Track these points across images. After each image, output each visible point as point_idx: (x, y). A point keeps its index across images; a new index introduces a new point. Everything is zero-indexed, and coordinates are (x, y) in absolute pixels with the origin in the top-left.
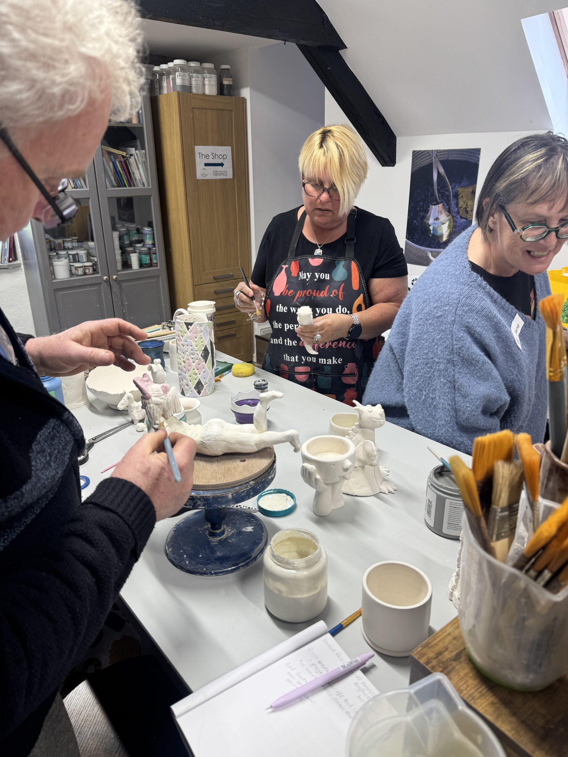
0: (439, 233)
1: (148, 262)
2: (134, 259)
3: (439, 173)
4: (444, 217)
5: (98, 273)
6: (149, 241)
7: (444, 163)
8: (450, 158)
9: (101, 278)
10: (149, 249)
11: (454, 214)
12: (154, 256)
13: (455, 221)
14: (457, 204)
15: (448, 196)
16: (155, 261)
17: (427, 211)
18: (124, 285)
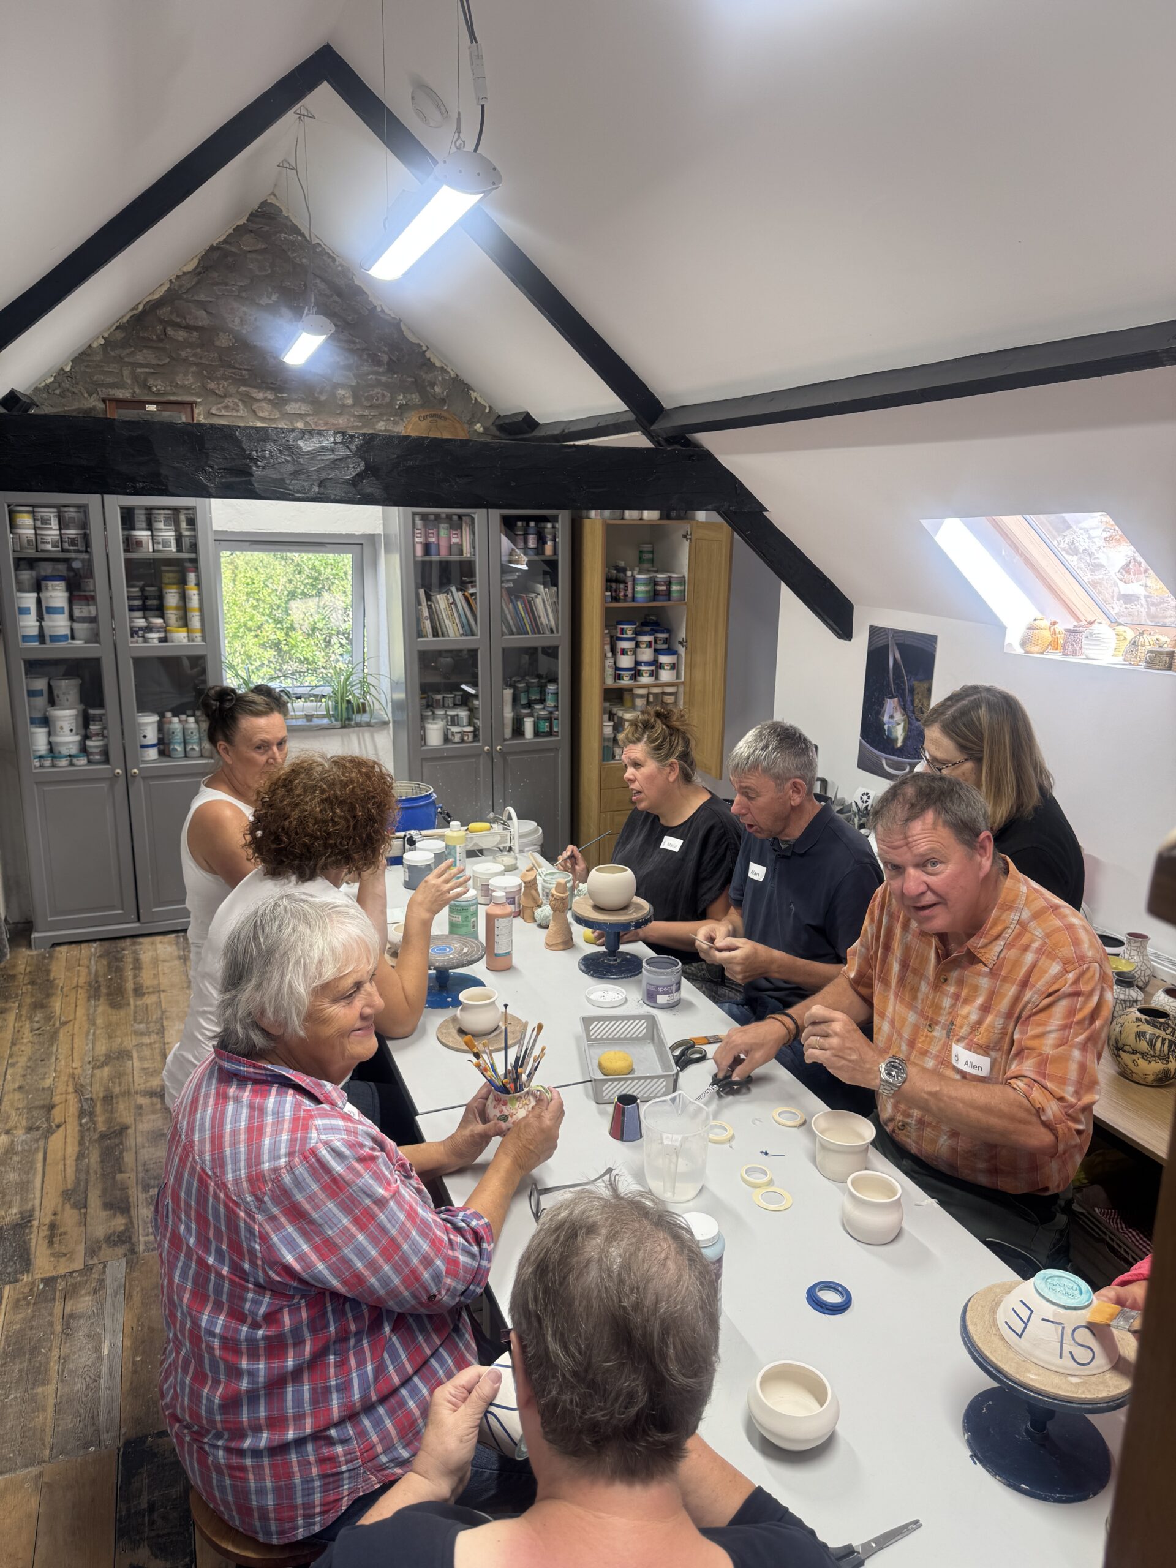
0: (893, 736)
1: (547, 729)
2: (528, 725)
3: (895, 659)
4: (899, 716)
5: (478, 741)
6: (550, 703)
7: (901, 647)
8: (908, 643)
9: (482, 747)
10: (551, 713)
11: (910, 714)
12: (555, 722)
13: (910, 723)
14: (913, 701)
15: (904, 690)
16: (555, 729)
17: (882, 705)
18: (510, 758)
